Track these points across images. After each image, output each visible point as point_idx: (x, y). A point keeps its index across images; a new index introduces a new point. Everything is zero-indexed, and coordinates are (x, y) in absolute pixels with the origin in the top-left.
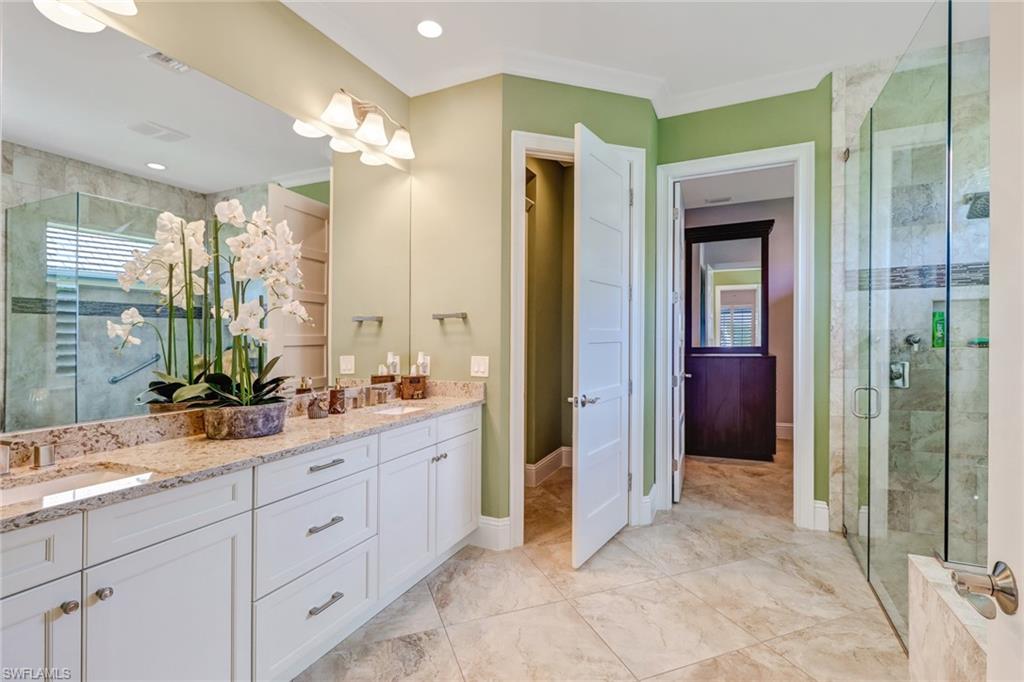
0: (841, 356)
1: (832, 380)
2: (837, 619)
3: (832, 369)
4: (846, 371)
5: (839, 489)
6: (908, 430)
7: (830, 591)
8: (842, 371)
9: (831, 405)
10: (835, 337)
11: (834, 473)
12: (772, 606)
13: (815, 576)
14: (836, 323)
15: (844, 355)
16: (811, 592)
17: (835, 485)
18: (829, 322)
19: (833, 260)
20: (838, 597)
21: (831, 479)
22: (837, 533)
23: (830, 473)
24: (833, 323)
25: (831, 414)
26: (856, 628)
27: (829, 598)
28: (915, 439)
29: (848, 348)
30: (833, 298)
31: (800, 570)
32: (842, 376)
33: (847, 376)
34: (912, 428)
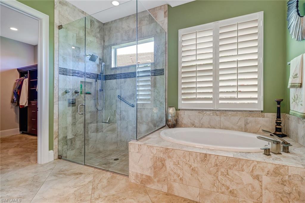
0: (58, 97)
1: (54, 105)
2: (94, 178)
3: (54, 102)
4: (59, 102)
5: (57, 144)
6: (75, 119)
7: (81, 174)
8: (58, 102)
9: (54, 114)
10: (55, 90)
11: (55, 139)
12: (75, 189)
13: (70, 173)
14: (56, 85)
15: (58, 96)
16: (78, 177)
17: (55, 143)
18: (54, 85)
19: (55, 63)
20: (85, 174)
21: (54, 141)
22: (56, 159)
23: (54, 139)
24: (55, 85)
25: (54, 118)
26: (100, 176)
27: (83, 175)
28: (77, 121)
29: (60, 94)
30: (55, 76)
31: (65, 174)
32: (57, 103)
33: (59, 103)
34: (76, 118)
